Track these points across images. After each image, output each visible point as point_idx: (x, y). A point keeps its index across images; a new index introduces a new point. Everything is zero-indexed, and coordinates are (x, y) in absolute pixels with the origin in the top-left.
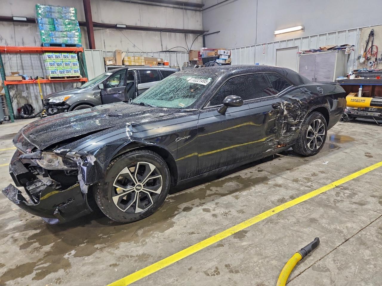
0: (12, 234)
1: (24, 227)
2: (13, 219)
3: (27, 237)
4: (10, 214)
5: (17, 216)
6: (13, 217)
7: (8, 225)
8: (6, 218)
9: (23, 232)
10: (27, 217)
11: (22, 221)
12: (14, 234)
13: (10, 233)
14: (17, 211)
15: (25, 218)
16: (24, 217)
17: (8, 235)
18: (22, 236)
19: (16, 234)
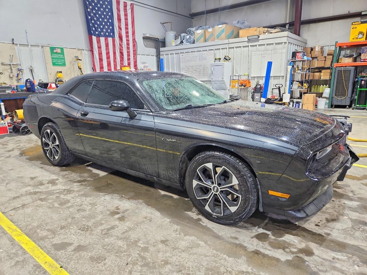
0: (354, 196)
1: (343, 197)
2: (351, 209)
3: (343, 190)
4: (353, 216)
5: (348, 210)
6: (351, 210)
7: (357, 205)
8: (358, 213)
9: (345, 194)
10: (339, 203)
11: (344, 202)
12: (353, 196)
13: (356, 198)
14: (346, 215)
15: (340, 203)
16: (341, 205)
17: (357, 198)
18: (347, 191)
19: (351, 196)
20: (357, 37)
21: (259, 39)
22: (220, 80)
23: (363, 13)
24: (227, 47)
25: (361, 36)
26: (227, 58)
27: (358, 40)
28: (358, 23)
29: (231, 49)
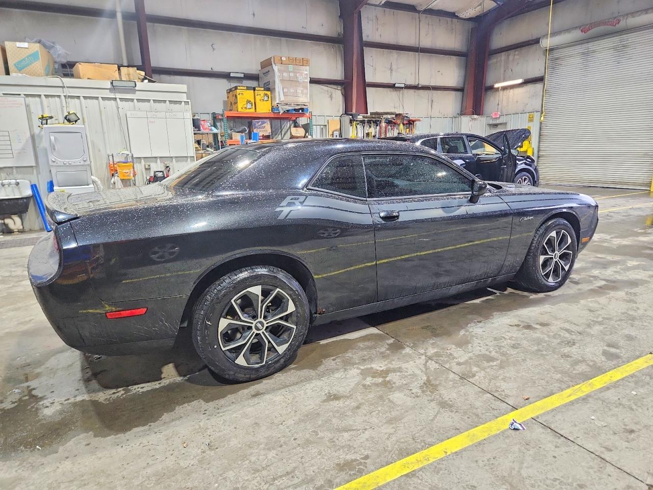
20: (245, 106)
21: (136, 88)
22: (79, 164)
23: (232, 75)
24: (62, 95)
25: (249, 106)
26: (73, 118)
27: (248, 111)
28: (243, 88)
29: (73, 100)
